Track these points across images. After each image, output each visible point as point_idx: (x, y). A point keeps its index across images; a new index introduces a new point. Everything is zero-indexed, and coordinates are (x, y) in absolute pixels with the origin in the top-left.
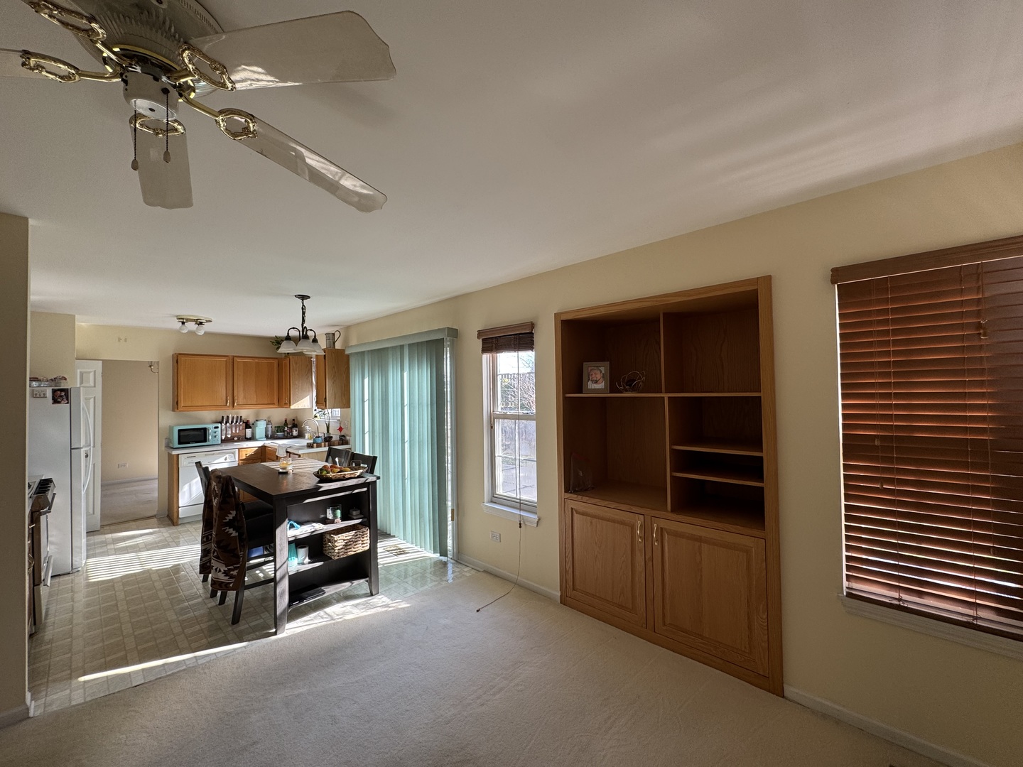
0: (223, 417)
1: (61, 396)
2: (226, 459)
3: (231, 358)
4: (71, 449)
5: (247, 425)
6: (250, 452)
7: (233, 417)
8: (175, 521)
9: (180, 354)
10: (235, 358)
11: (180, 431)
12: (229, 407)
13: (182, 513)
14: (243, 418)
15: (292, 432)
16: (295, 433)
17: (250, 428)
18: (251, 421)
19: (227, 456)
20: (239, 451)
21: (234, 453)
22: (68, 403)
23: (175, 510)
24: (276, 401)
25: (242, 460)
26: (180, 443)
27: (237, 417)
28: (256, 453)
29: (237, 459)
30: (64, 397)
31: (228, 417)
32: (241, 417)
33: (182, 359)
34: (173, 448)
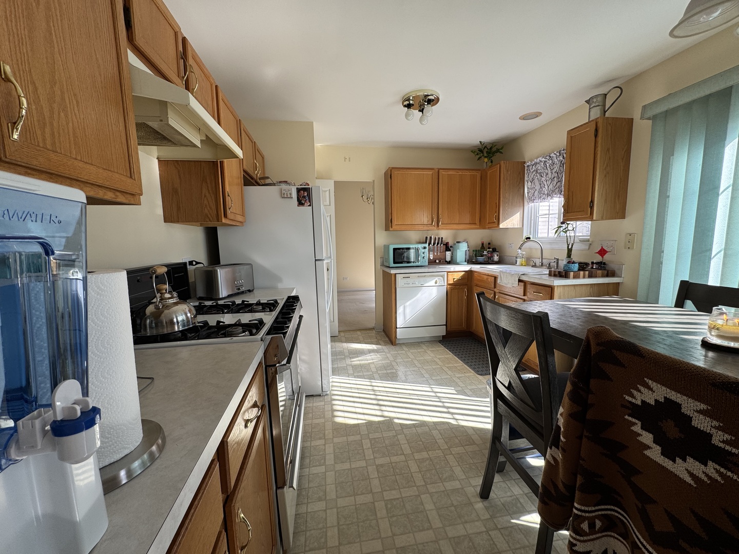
0: (427, 238)
1: (304, 197)
2: (436, 283)
3: (437, 170)
4: (316, 260)
5: (447, 247)
6: (458, 276)
7: (435, 238)
8: (393, 341)
9: (393, 168)
10: (440, 171)
11: (395, 250)
12: (434, 226)
13: (400, 334)
14: (443, 239)
15: (492, 256)
16: (496, 258)
17: (450, 250)
18: (450, 244)
19: (437, 279)
20: (447, 274)
21: (443, 276)
22: (310, 205)
23: (394, 330)
24: (477, 221)
25: (450, 284)
26: (395, 263)
27: (439, 238)
28: (463, 278)
29: (446, 284)
30: (307, 198)
31: (431, 238)
32: (442, 238)
33: (395, 173)
34: (389, 267)
